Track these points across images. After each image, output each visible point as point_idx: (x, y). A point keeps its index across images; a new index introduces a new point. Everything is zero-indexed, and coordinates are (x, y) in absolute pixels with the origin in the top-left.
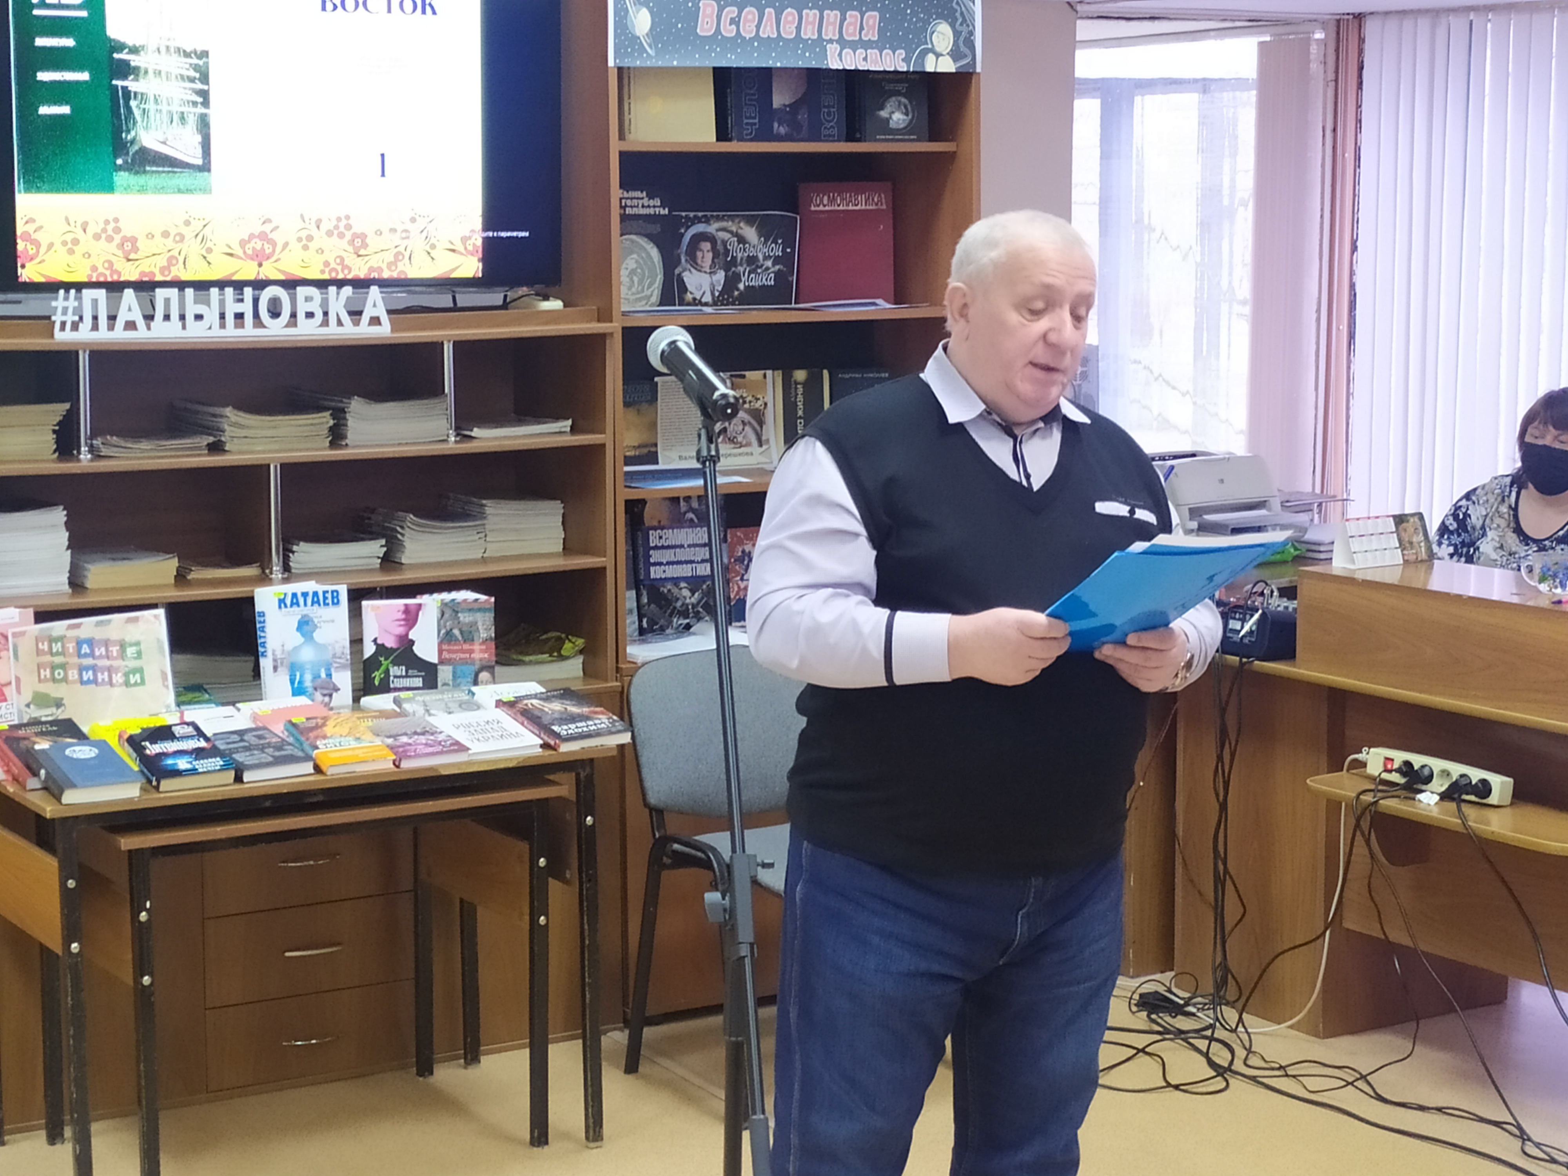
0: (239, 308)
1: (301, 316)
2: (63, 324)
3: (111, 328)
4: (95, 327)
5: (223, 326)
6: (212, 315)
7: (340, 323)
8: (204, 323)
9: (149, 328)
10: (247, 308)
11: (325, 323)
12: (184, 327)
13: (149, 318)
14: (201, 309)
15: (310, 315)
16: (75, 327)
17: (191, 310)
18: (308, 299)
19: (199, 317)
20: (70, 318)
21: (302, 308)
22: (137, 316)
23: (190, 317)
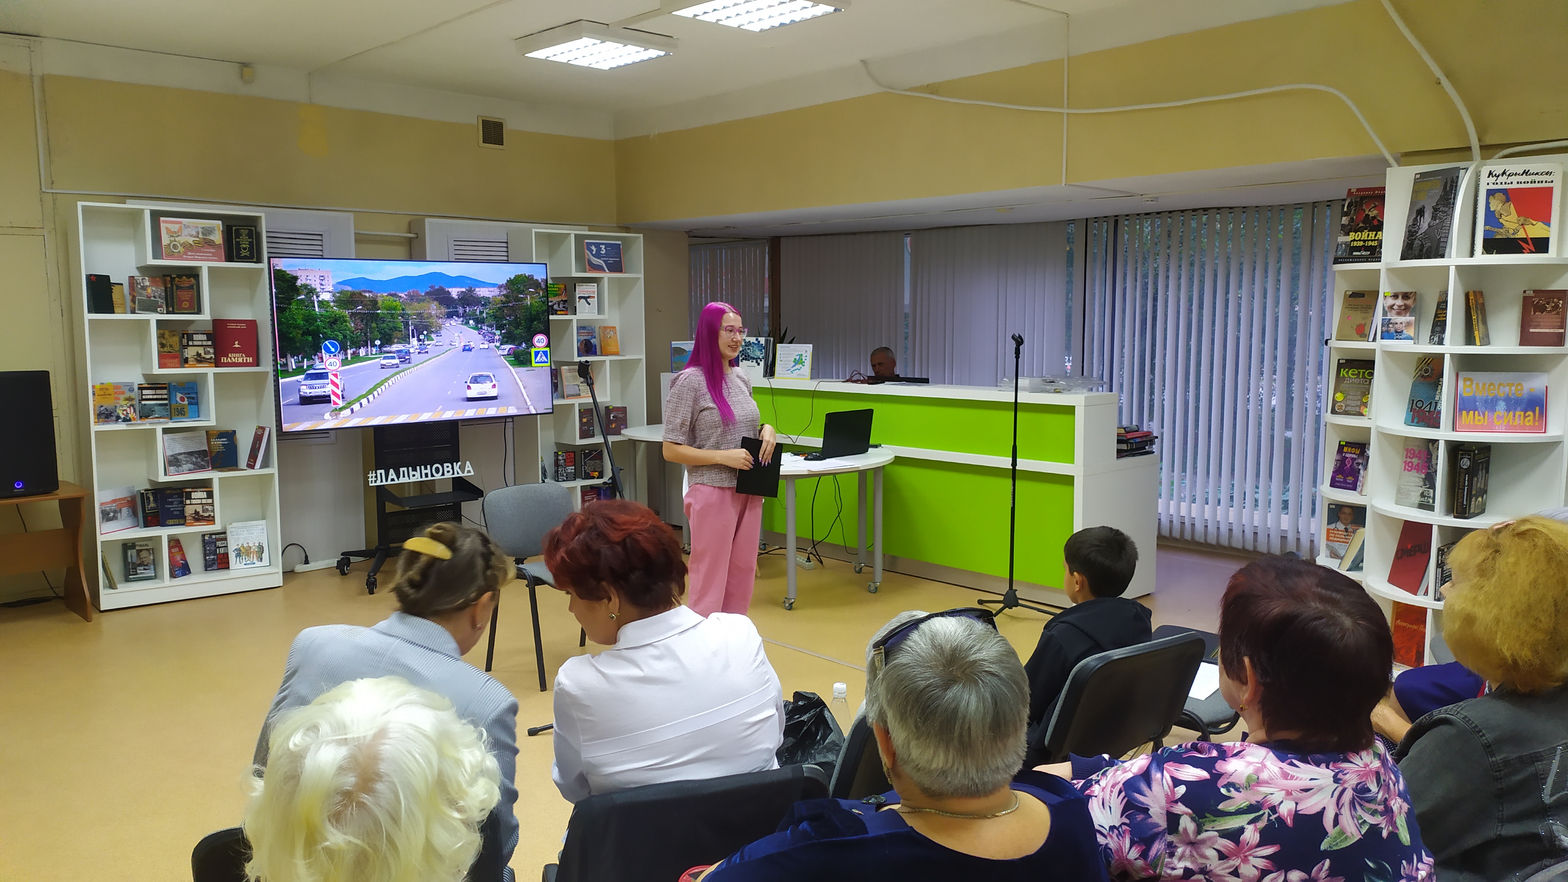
0: (426, 471)
1: (446, 472)
2: (372, 481)
3: (387, 481)
4: (382, 481)
5: (421, 477)
6: (418, 474)
7: (458, 473)
8: (416, 477)
9: (398, 480)
10: (428, 471)
11: (453, 474)
12: (409, 479)
13: (398, 478)
14: (414, 473)
15: (448, 472)
16: (375, 482)
17: (411, 473)
18: (448, 467)
19: (414, 475)
20: (374, 479)
21: (446, 470)
22: (395, 477)
23: (411, 476)
